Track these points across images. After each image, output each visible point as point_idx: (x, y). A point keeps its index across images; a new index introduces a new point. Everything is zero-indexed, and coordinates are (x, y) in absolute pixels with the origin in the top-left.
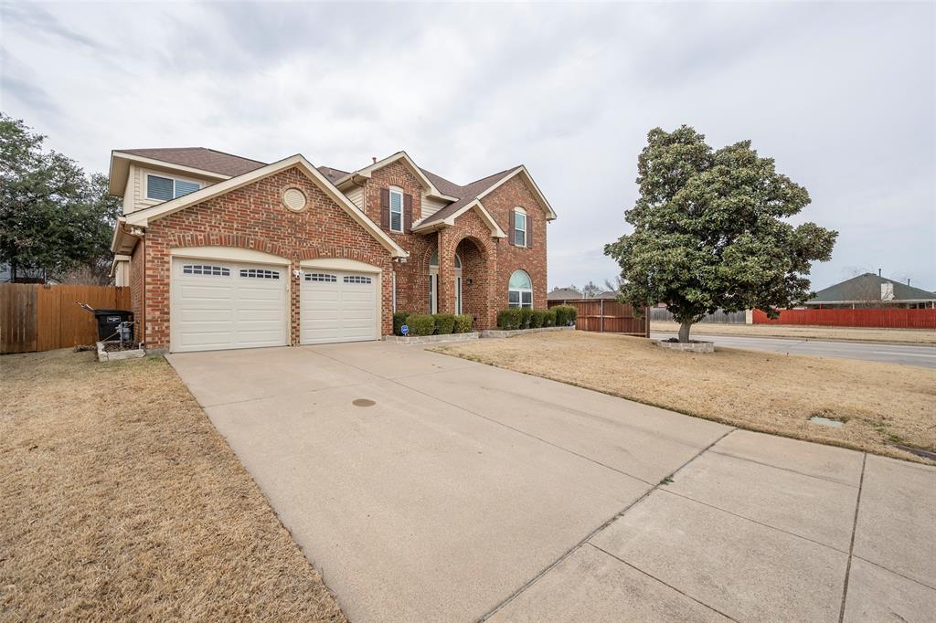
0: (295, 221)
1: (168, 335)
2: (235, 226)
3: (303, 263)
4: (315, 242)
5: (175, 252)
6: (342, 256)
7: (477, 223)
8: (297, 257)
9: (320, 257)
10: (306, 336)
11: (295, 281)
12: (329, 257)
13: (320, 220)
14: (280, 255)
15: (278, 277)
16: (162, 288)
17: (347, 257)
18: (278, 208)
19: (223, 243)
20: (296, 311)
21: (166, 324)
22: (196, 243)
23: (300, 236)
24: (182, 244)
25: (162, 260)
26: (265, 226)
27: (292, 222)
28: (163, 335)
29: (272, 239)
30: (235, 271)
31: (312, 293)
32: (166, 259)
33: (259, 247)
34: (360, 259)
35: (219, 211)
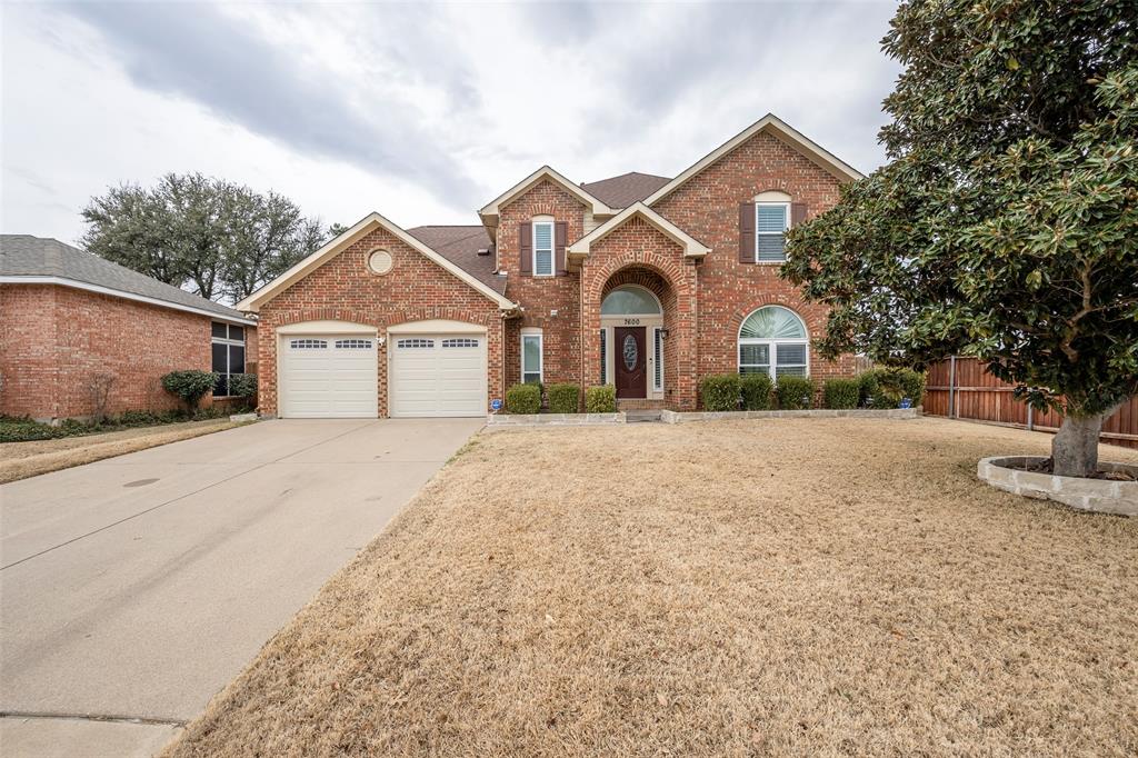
0: (381, 285)
1: (275, 403)
2: (324, 299)
3: (391, 329)
4: (402, 305)
5: (281, 330)
6: (433, 317)
7: (651, 240)
8: (383, 323)
9: (407, 321)
10: (398, 406)
11: (382, 349)
12: (418, 320)
13: (407, 279)
14: (365, 322)
15: (370, 346)
16: (271, 361)
17: (439, 318)
18: (363, 275)
19: (315, 317)
20: (384, 381)
21: (273, 393)
22: (293, 320)
23: (385, 300)
24: (283, 323)
25: (269, 338)
26: (351, 295)
27: (377, 286)
28: (272, 402)
29: (358, 307)
30: (331, 343)
31: (405, 362)
32: (273, 337)
33: (345, 317)
34: (457, 317)
35: (310, 288)
